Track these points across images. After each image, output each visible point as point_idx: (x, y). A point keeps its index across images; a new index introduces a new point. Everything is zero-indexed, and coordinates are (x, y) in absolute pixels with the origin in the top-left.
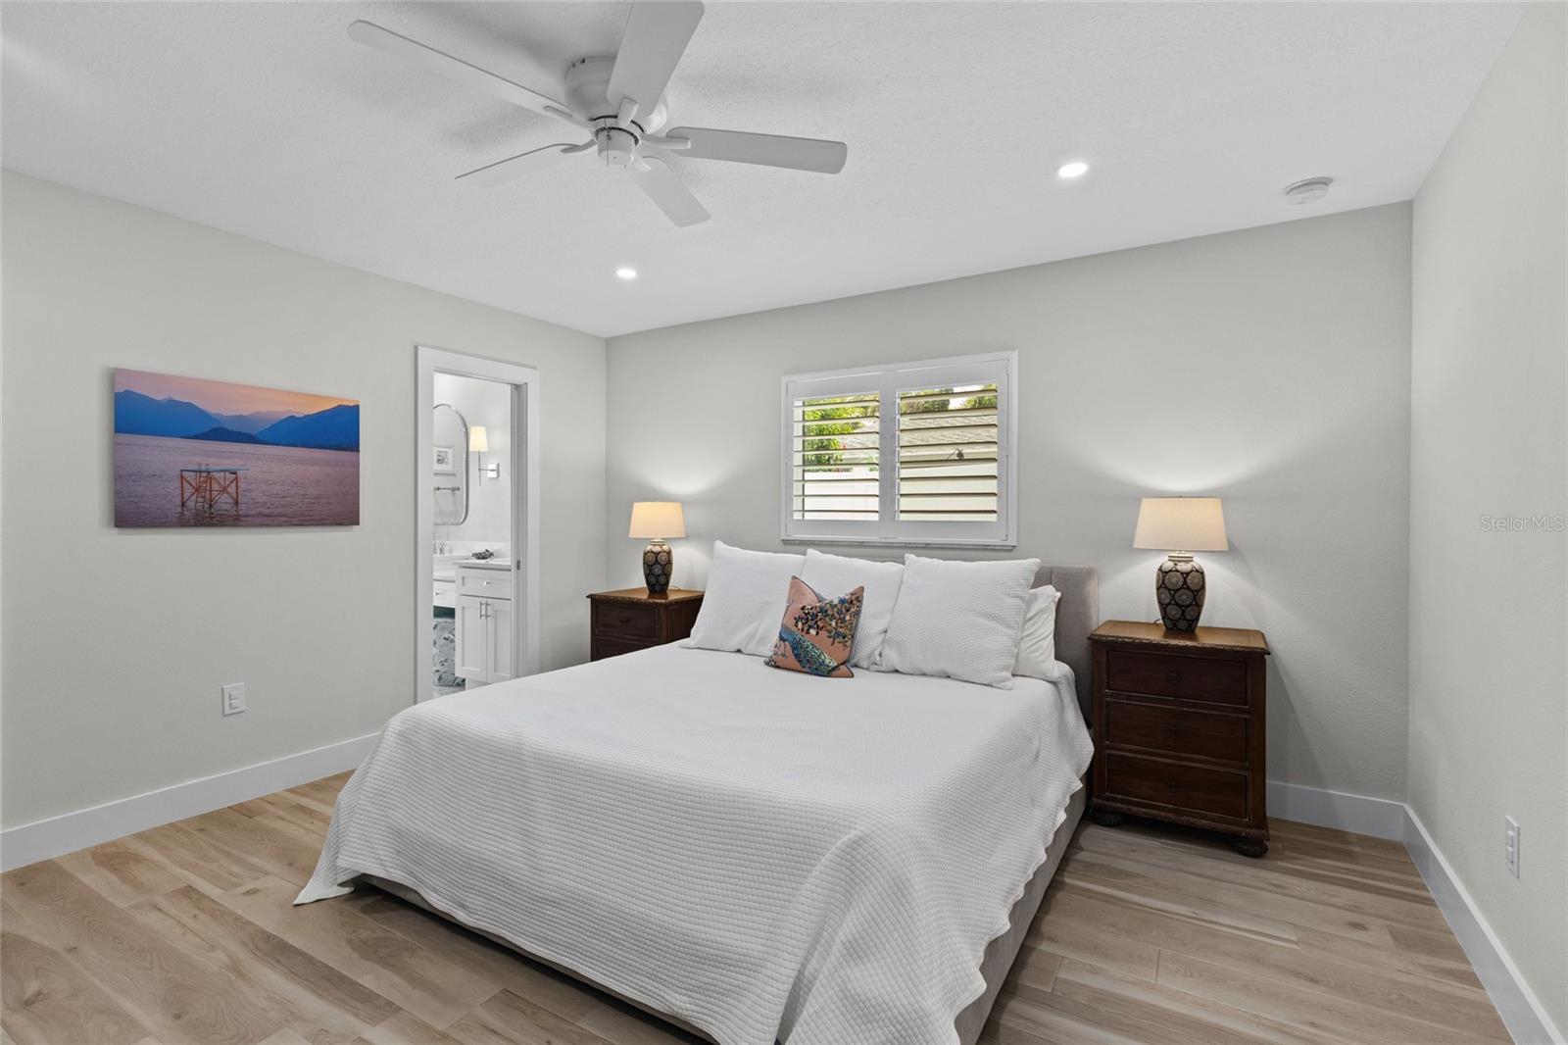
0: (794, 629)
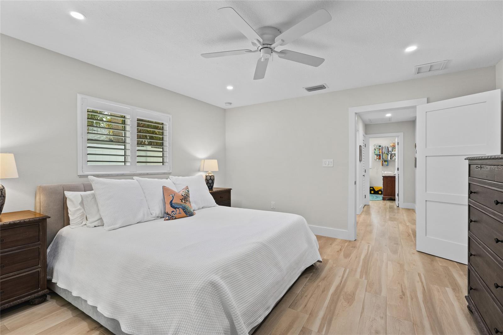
0: (182, 203)
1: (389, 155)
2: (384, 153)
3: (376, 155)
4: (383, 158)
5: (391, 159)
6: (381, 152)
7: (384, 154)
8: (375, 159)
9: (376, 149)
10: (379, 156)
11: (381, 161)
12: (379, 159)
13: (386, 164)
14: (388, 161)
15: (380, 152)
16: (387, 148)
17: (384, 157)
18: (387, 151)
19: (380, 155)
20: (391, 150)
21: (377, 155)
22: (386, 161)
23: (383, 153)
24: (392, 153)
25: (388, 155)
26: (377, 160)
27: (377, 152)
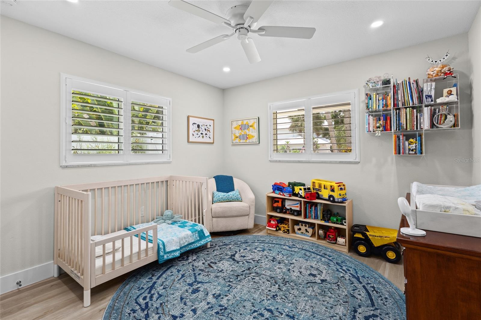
1: (426, 111)
2: (403, 104)
3: (371, 117)
4: (399, 125)
5: (432, 125)
6: (391, 102)
7: (403, 112)
8: (371, 129)
9: (374, 96)
10: (386, 119)
11: (394, 136)
12: (385, 129)
13: (413, 146)
14: (420, 136)
15: (386, 105)
16: (414, 86)
17: (403, 121)
18: (415, 96)
19: (387, 117)
20: (433, 93)
21: (377, 116)
22: (414, 136)
23: (400, 106)
24: (439, 101)
25: (420, 110)
26: (378, 133)
27: (377, 105)
